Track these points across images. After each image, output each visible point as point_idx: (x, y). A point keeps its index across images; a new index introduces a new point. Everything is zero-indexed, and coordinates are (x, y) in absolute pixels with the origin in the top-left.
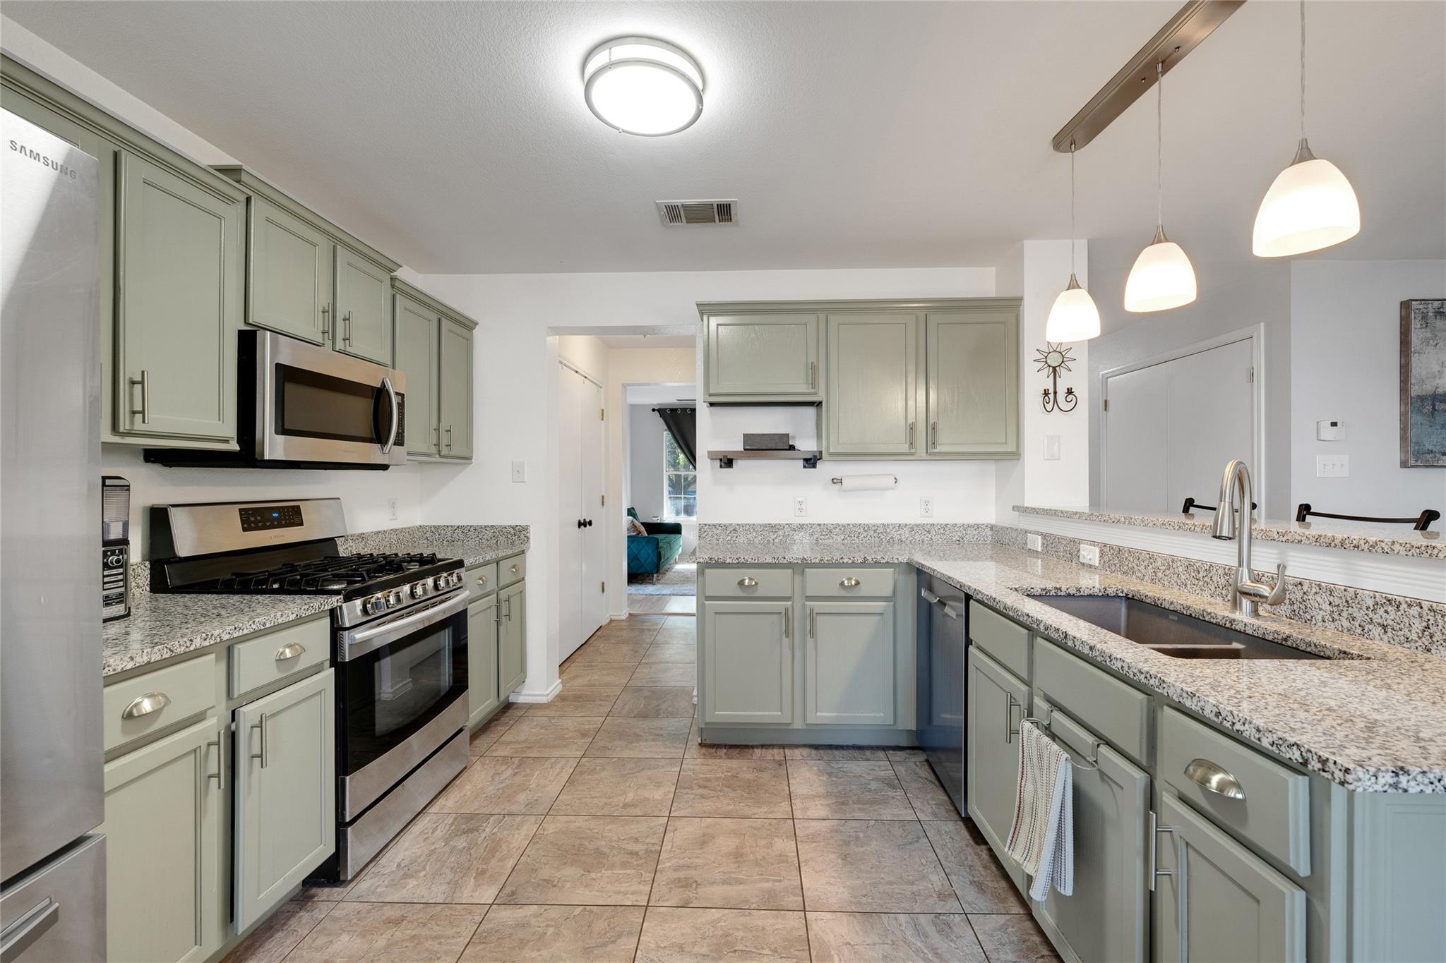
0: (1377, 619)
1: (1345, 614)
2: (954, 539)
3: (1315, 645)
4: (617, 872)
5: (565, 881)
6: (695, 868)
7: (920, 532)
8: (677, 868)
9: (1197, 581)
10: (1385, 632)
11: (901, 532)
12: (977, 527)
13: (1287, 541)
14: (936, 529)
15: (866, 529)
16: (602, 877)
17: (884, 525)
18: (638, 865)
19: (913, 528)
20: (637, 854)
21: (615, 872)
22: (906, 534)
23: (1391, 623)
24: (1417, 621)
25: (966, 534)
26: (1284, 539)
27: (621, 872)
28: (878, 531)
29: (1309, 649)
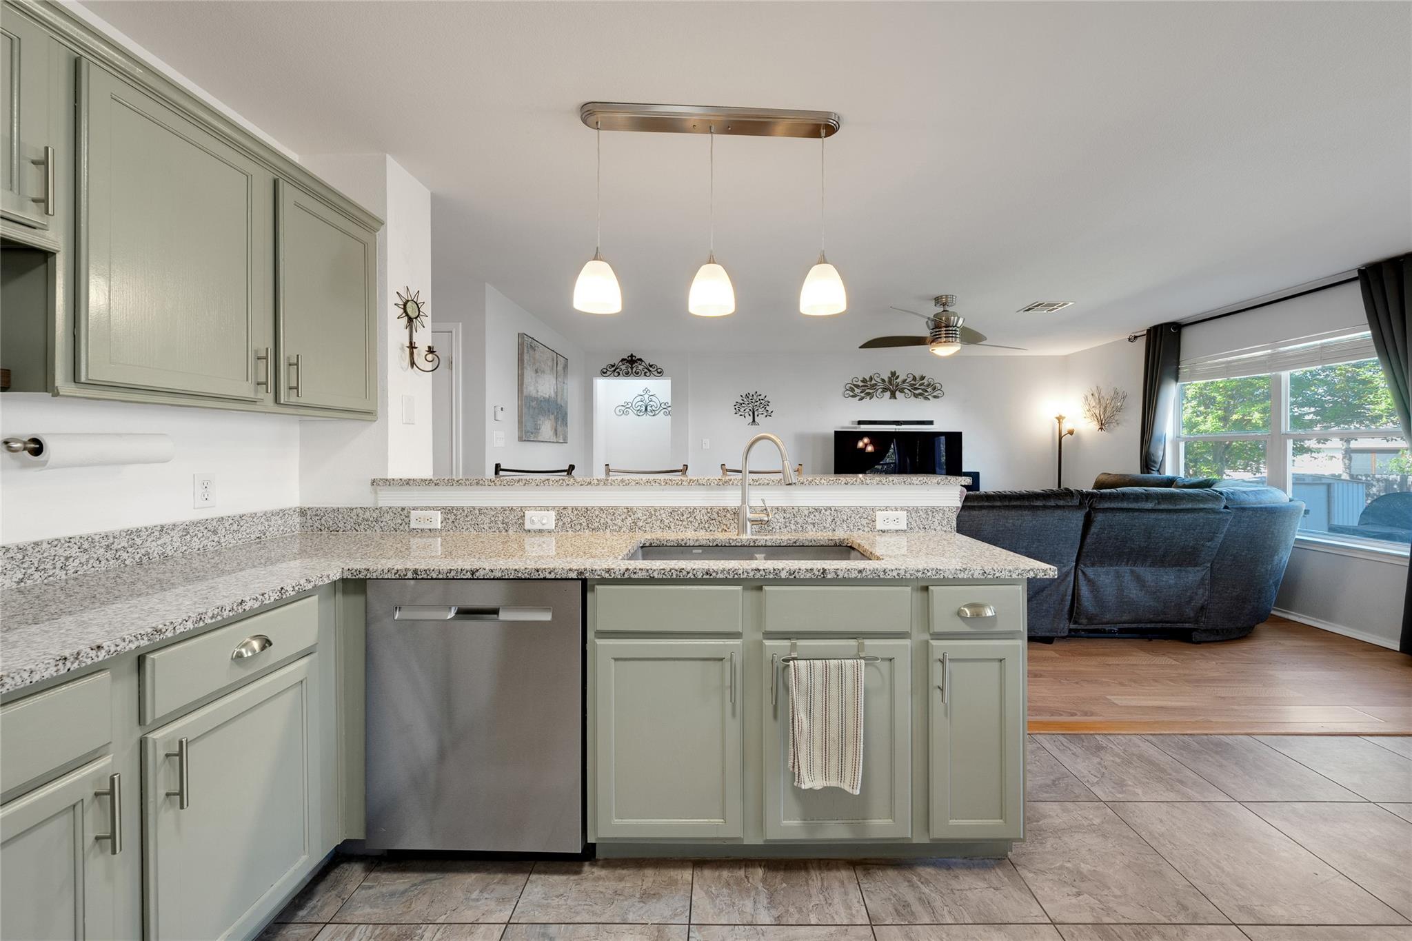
0: (810, 520)
1: (793, 522)
2: (253, 537)
3: (814, 541)
7: (200, 535)
9: (681, 523)
10: (814, 526)
11: (166, 539)
12: (283, 513)
13: (759, 484)
14: (227, 525)
15: (86, 546)
17: (129, 533)
19: (187, 530)
22: (173, 543)
23: (817, 521)
24: (829, 517)
25: (270, 526)
26: (757, 484)
28: (115, 546)
29: (810, 544)
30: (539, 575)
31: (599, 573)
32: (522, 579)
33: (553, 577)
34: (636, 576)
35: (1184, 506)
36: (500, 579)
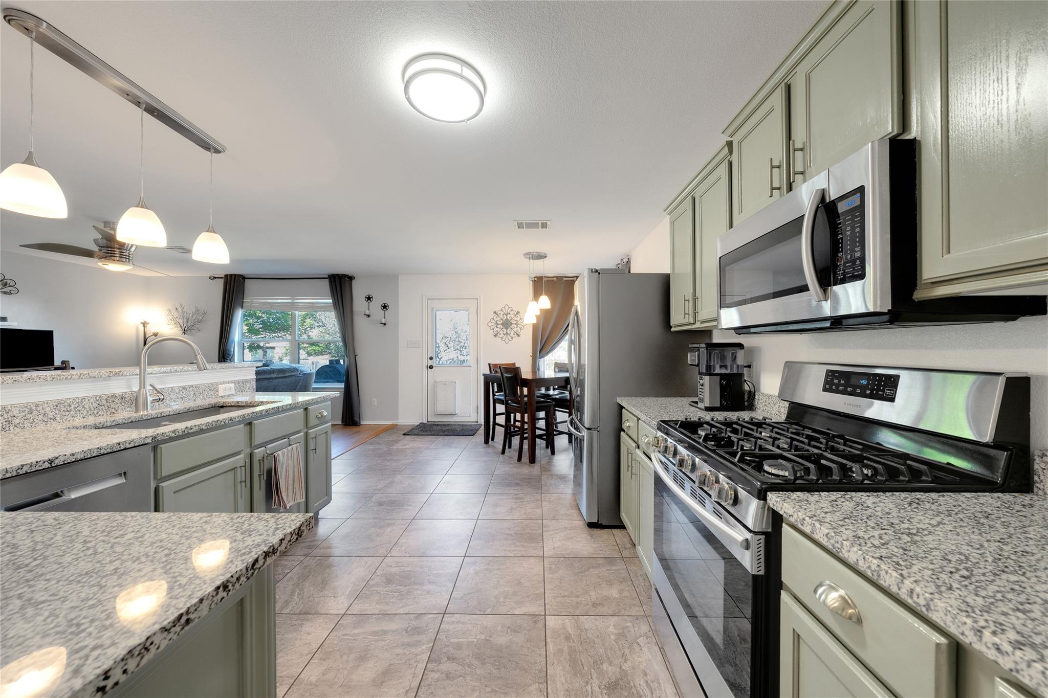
3: (200, 406)
4: (464, 640)
5: (503, 632)
6: (403, 644)
8: (417, 644)
16: (476, 636)
18: (447, 646)
20: (449, 658)
21: (466, 640)
23: (184, 395)
24: (192, 392)
27: (462, 640)
30: (120, 447)
31: (168, 434)
32: (104, 454)
33: (133, 446)
34: (192, 431)
35: (287, 375)
36: (82, 460)
